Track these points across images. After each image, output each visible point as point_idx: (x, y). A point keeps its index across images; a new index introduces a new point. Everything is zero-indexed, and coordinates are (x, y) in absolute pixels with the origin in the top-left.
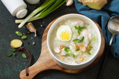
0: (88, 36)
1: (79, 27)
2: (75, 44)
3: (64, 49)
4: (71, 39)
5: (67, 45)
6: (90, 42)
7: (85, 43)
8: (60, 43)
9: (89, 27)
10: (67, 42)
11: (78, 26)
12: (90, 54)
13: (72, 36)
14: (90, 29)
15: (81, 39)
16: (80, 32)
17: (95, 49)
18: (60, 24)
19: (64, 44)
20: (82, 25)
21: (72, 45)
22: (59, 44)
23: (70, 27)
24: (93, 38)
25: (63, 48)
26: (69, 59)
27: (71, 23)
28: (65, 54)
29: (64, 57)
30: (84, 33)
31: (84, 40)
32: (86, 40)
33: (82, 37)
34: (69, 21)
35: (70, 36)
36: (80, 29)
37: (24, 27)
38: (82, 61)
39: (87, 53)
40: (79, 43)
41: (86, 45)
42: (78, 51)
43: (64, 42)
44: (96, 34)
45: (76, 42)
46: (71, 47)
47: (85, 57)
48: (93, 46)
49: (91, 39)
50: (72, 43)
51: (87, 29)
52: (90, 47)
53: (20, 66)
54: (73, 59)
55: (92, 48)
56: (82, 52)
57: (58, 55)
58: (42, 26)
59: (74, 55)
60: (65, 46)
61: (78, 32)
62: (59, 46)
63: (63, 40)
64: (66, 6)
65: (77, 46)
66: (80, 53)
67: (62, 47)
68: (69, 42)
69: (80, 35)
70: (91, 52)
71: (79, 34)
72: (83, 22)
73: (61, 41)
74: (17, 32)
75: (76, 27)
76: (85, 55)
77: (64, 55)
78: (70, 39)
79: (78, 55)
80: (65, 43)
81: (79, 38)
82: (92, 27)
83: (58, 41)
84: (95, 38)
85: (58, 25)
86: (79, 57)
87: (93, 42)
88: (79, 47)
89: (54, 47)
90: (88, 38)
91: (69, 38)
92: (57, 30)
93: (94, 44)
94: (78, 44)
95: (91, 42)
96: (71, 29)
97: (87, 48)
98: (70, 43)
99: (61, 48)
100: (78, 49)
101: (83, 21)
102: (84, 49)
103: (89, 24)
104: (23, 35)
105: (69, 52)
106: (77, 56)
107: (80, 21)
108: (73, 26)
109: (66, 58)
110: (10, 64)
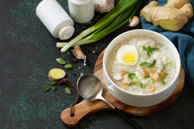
0: (161, 59)
1: (149, 47)
2: (144, 69)
3: (127, 75)
4: (137, 63)
5: (131, 70)
6: (164, 67)
7: (157, 68)
8: (122, 68)
9: (162, 49)
10: (131, 67)
11: (147, 46)
12: (164, 83)
13: (139, 60)
14: (165, 52)
15: (151, 63)
16: (151, 54)
17: (171, 76)
18: (122, 44)
19: (127, 69)
20: (152, 45)
21: (138, 70)
22: (120, 68)
23: (136, 48)
24: (169, 62)
25: (125, 75)
26: (135, 89)
27: (137, 43)
28: (129, 82)
29: (127, 86)
30: (155, 55)
31: (155, 65)
32: (158, 64)
33: (153, 60)
34: (135, 40)
35: (136, 58)
36: (150, 50)
37: (69, 53)
38: (154, 91)
39: (160, 81)
40: (148, 67)
41: (159, 71)
42: (147, 79)
43: (127, 66)
44: (172, 58)
45: (144, 66)
46: (137, 73)
47: (157, 87)
48: (169, 72)
49: (165, 63)
50: (139, 68)
51: (160, 51)
52: (165, 73)
53: (61, 105)
54: (140, 89)
55: (168, 76)
56: (153, 79)
57: (119, 83)
58: (94, 52)
59: (141, 84)
60: (128, 71)
61: (148, 54)
62: (120, 72)
63: (126, 64)
64: (129, 27)
65: (145, 72)
66: (150, 80)
67: (124, 73)
68: (135, 66)
69: (151, 58)
70: (165, 80)
71: (149, 56)
72: (155, 42)
73: (122, 65)
74: (58, 60)
75: (144, 48)
76: (157, 84)
77: (127, 84)
78: (135, 63)
79: (148, 83)
80: (129, 68)
81: (149, 61)
82: (167, 48)
83: (118, 65)
84: (172, 62)
85: (119, 45)
86: (148, 87)
87: (169, 67)
88: (148, 74)
89: (113, 73)
90: (162, 62)
91: (134, 61)
92: (117, 51)
93: (170, 70)
94: (148, 69)
95: (166, 68)
96: (138, 50)
97: (160, 75)
98: (136, 68)
99: (122, 74)
100: (147, 76)
101: (155, 40)
102: (156, 76)
103: (162, 45)
104: (67, 63)
105: (134, 80)
106: (146, 85)
107: (149, 40)
108: (140, 47)
109: (130, 88)
110: (46, 101)
